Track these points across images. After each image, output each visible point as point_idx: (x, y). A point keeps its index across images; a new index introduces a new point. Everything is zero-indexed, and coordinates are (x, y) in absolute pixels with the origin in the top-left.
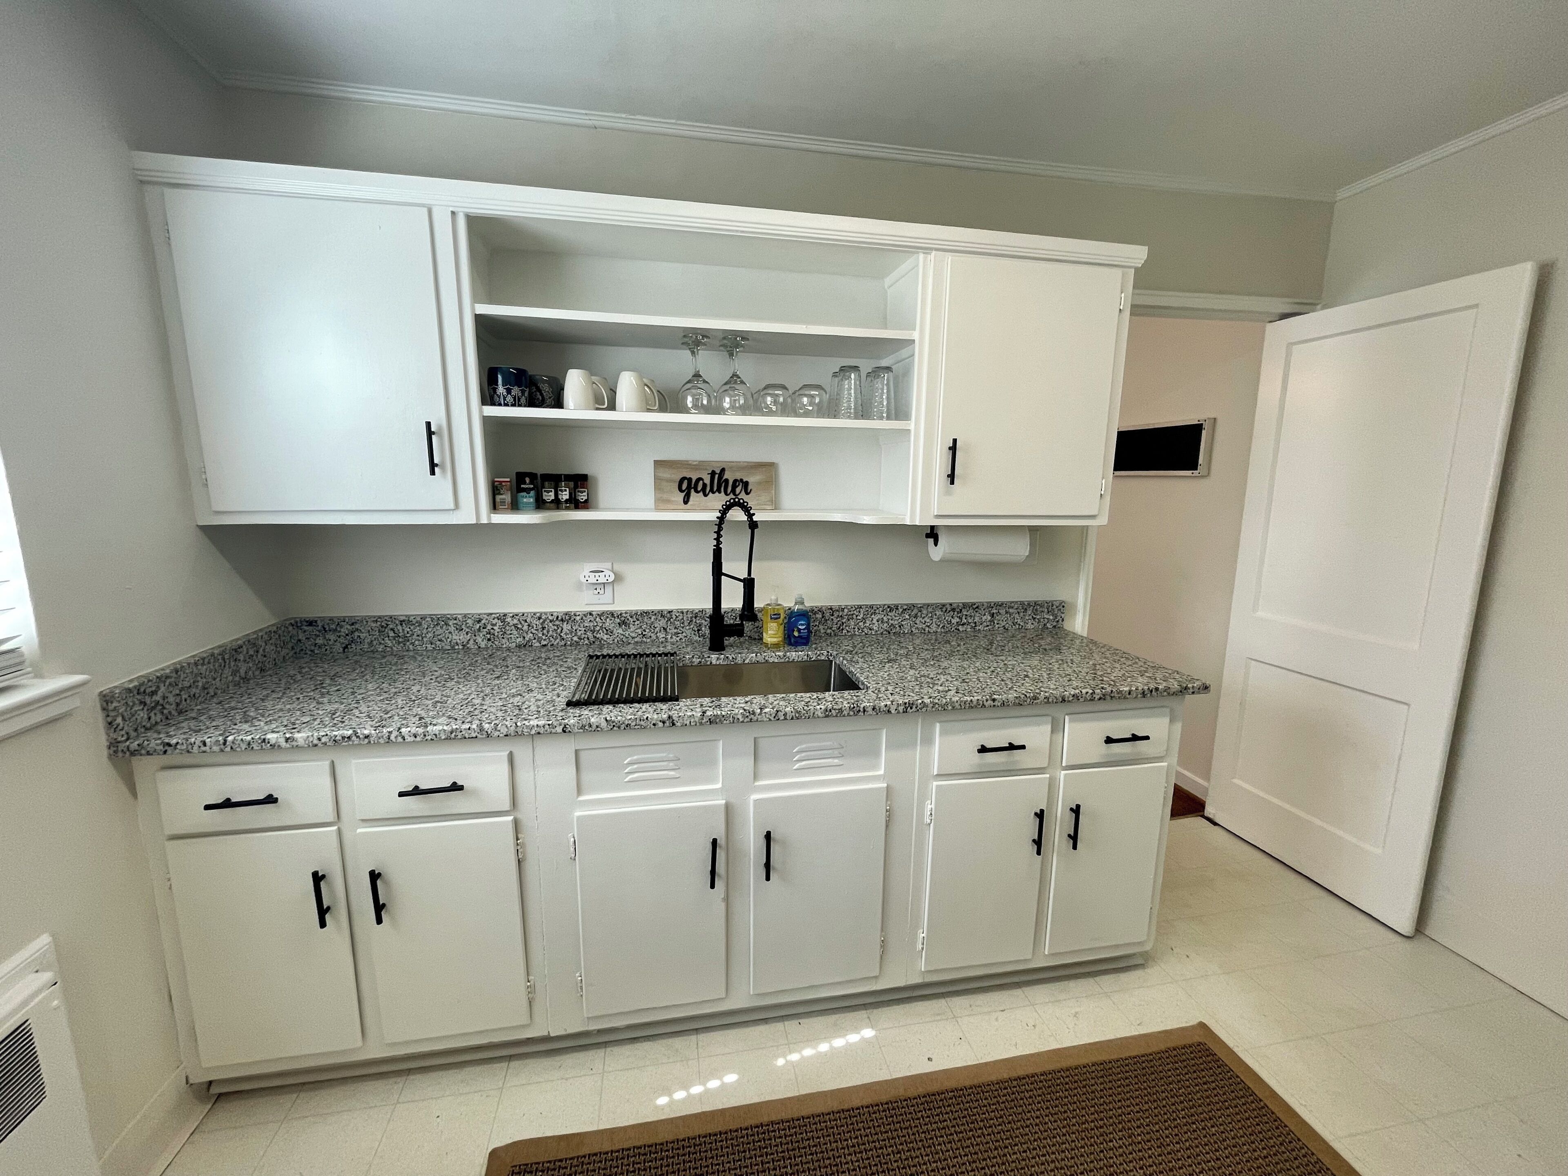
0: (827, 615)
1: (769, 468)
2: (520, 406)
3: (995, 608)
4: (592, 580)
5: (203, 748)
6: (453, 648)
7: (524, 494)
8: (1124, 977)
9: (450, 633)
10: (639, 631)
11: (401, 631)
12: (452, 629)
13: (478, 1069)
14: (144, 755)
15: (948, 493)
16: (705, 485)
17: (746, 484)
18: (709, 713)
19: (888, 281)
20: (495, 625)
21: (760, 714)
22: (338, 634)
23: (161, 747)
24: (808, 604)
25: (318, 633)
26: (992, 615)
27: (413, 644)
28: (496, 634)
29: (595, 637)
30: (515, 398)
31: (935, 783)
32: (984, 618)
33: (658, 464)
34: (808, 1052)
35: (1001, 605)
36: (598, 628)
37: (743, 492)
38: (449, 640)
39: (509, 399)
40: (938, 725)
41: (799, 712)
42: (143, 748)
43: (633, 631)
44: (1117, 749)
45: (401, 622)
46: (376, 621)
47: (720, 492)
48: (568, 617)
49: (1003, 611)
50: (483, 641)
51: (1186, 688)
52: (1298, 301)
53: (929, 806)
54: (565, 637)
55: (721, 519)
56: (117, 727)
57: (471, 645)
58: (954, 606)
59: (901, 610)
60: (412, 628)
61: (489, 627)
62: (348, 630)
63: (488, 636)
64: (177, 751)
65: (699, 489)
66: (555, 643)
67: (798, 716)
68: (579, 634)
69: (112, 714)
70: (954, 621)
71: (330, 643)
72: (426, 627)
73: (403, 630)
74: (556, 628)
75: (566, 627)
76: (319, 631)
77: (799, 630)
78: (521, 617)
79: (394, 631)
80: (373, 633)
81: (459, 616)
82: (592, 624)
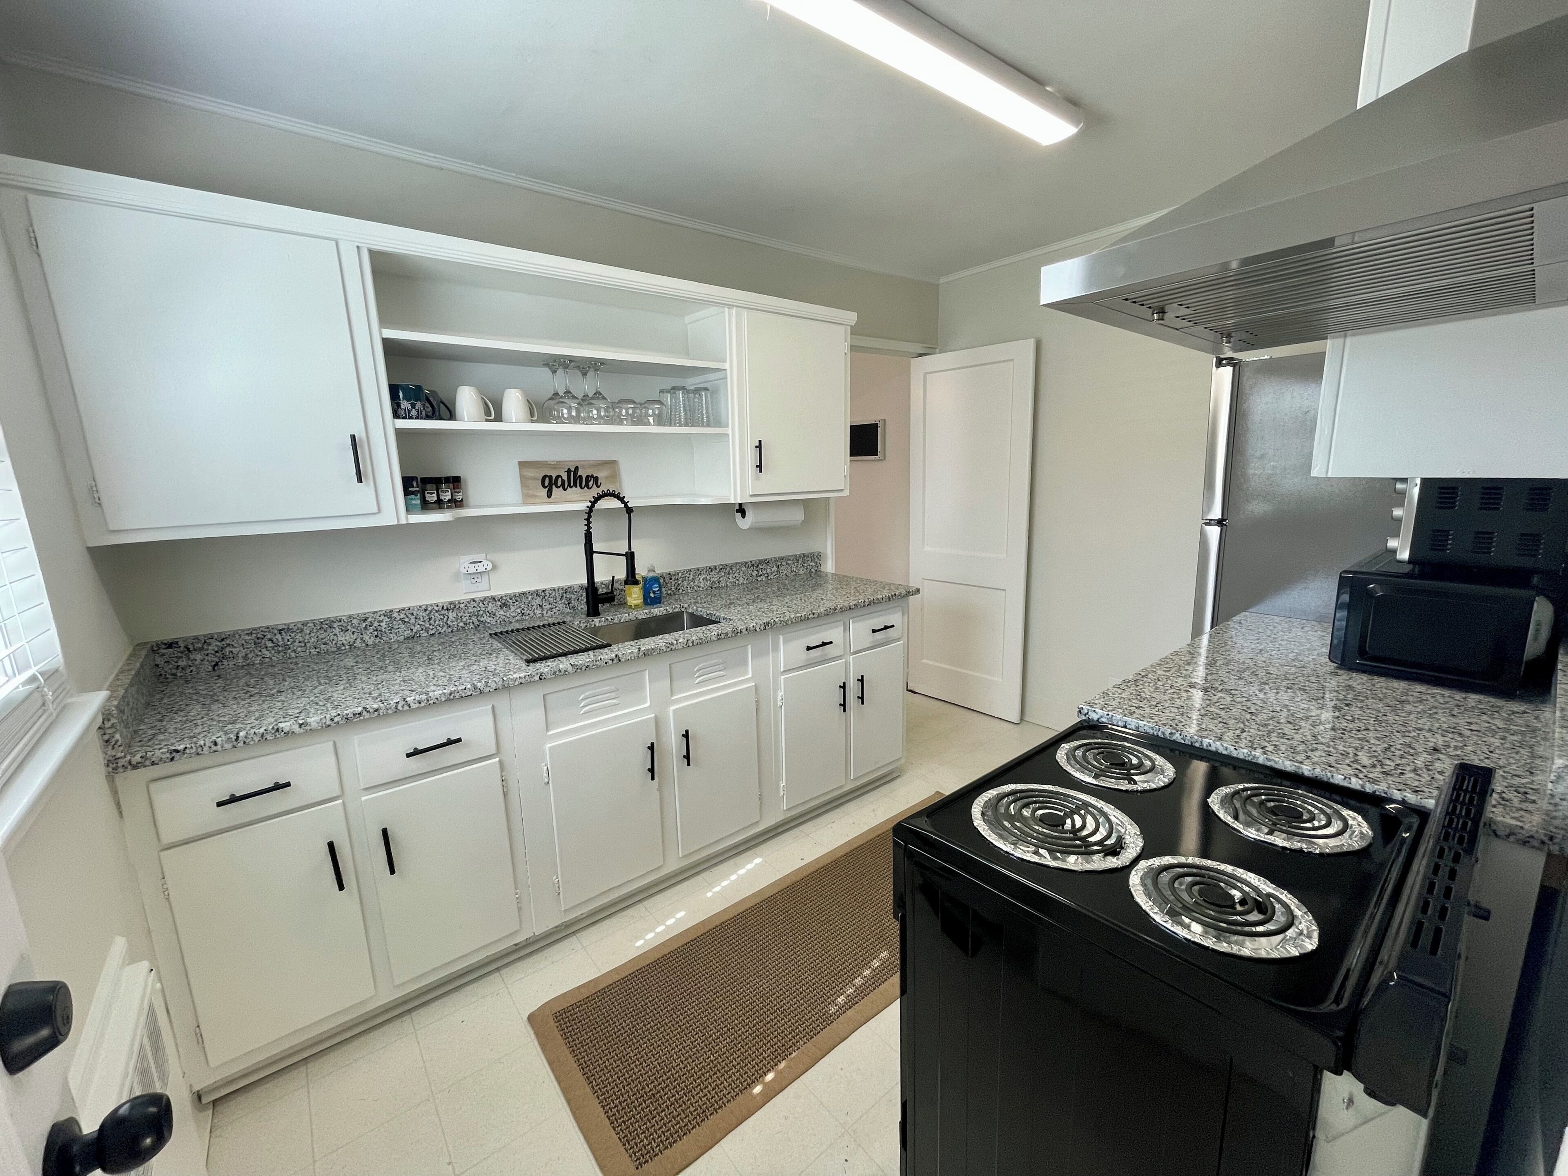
0: (667, 579)
1: (612, 464)
2: (422, 418)
3: (779, 561)
4: (472, 570)
5: (214, 748)
6: (339, 649)
7: (413, 496)
8: (891, 785)
9: (335, 635)
10: (519, 611)
11: (280, 640)
12: (337, 631)
13: (475, 985)
14: (148, 766)
15: (758, 479)
16: (563, 481)
17: (596, 479)
18: (643, 649)
19: (687, 319)
20: (382, 621)
21: (677, 644)
22: (206, 653)
23: (168, 755)
24: (659, 571)
25: (180, 655)
26: (778, 567)
27: (295, 651)
28: (383, 630)
29: (479, 621)
30: (418, 412)
31: (783, 677)
32: (773, 569)
33: (522, 465)
34: (725, 883)
35: (782, 559)
36: (481, 612)
37: (595, 485)
38: (334, 642)
39: (414, 413)
40: (781, 636)
41: (701, 639)
42: (147, 759)
43: (514, 611)
44: (879, 636)
45: (280, 631)
46: (251, 634)
47: (576, 487)
48: (453, 606)
49: (784, 563)
50: (370, 638)
51: (909, 592)
52: (927, 346)
53: (780, 694)
54: (451, 624)
55: (591, 508)
56: (115, 744)
57: (358, 643)
58: (753, 562)
59: (718, 570)
60: (293, 635)
61: (376, 624)
62: (218, 646)
63: (376, 633)
64: (186, 755)
65: (559, 484)
66: (442, 631)
67: (700, 643)
68: (464, 619)
69: (110, 731)
70: (754, 574)
71: (197, 663)
72: (308, 632)
73: (283, 639)
74: (442, 617)
75: (452, 615)
76: (182, 652)
77: (654, 592)
78: (408, 611)
79: (272, 641)
80: (249, 646)
81: (344, 618)
82: (475, 609)
